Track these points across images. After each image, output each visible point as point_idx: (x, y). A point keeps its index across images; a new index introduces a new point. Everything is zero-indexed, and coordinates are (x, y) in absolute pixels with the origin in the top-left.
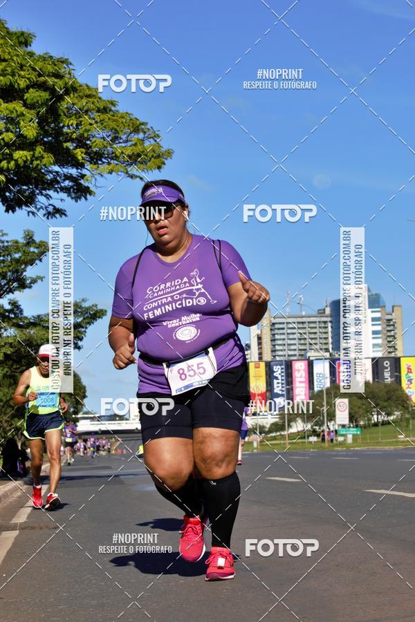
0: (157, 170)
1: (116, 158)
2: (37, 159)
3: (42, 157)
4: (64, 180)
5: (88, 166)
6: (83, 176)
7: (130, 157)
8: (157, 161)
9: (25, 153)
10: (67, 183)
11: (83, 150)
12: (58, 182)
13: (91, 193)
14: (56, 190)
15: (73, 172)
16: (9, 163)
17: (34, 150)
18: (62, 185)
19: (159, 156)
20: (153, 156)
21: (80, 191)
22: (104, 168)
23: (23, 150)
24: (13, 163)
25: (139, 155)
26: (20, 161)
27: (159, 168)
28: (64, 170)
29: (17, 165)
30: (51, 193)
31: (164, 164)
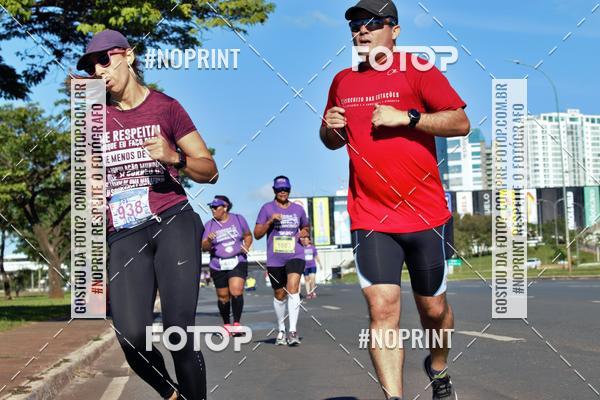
0: (260, 24)
1: (221, 12)
2: (144, 16)
3: (149, 13)
4: (172, 32)
5: (195, 19)
6: (190, 28)
7: (234, 11)
8: (260, 15)
9: (133, 9)
10: (175, 35)
11: (190, 5)
12: (167, 34)
13: (198, 44)
14: (165, 42)
15: (181, 24)
16: (117, 19)
17: (141, 7)
18: (171, 36)
19: (261, 10)
20: (256, 10)
21: (187, 42)
22: (209, 21)
23: (131, 7)
24: (121, 20)
25: (242, 9)
26: (128, 18)
27: (262, 21)
28: (172, 22)
29: (125, 21)
30: (159, 44)
31: (267, 17)
